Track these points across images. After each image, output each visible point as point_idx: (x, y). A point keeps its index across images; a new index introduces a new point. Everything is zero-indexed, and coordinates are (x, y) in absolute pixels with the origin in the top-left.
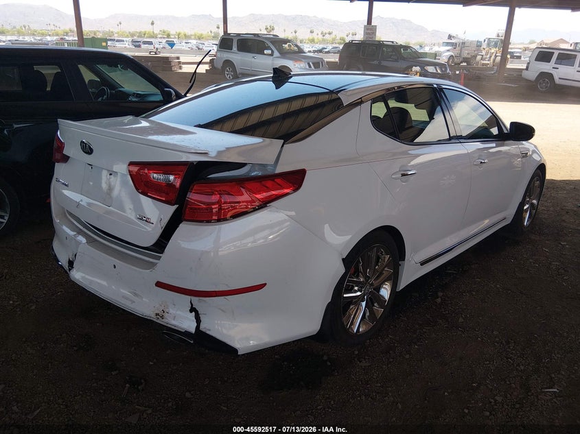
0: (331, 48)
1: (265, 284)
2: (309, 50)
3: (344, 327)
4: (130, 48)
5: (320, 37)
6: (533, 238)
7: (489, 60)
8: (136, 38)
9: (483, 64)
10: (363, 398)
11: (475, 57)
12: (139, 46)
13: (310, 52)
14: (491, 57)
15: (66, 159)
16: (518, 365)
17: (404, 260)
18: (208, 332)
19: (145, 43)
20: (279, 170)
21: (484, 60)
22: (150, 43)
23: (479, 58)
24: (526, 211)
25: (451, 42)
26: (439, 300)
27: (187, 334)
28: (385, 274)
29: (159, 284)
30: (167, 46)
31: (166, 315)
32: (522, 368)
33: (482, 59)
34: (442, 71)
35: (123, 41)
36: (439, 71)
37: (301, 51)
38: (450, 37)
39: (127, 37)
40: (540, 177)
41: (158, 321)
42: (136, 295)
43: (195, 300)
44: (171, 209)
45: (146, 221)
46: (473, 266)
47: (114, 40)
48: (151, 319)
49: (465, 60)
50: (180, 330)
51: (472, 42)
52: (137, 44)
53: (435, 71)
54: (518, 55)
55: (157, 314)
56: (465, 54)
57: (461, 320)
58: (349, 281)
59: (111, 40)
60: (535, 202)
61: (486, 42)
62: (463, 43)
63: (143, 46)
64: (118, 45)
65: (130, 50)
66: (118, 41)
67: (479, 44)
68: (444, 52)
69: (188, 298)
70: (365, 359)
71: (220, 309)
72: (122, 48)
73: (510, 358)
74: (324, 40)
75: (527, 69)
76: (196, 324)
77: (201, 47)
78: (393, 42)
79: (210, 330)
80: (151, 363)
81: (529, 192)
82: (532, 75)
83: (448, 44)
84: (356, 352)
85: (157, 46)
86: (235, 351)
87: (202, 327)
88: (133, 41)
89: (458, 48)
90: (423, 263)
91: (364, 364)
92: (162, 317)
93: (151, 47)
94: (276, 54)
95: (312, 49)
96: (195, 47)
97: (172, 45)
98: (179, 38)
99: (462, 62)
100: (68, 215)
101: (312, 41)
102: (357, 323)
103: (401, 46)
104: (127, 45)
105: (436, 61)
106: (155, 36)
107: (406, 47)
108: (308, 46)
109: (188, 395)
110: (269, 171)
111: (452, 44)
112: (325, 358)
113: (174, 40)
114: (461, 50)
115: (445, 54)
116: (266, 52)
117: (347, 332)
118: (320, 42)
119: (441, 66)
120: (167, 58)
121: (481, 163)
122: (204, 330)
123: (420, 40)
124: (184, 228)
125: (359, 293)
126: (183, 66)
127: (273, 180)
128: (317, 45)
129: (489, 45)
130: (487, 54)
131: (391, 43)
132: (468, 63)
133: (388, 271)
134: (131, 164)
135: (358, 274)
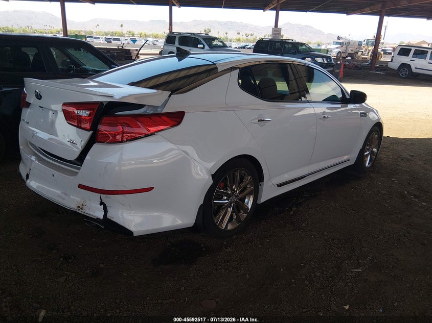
0: (251, 45)
1: (153, 188)
2: (236, 46)
3: (215, 224)
4: (104, 43)
5: (245, 37)
6: (372, 175)
7: (367, 55)
8: (109, 36)
9: (363, 58)
10: (223, 270)
11: (357, 53)
12: (110, 42)
13: (236, 48)
14: (368, 53)
15: (28, 105)
16: (337, 254)
17: (263, 181)
18: (112, 219)
19: (115, 39)
20: (165, 111)
21: (364, 55)
22: (119, 40)
23: (360, 53)
24: (367, 156)
25: (340, 42)
26: (292, 213)
27: (98, 220)
28: (248, 190)
29: (81, 186)
30: (131, 42)
31: (84, 207)
32: (339, 255)
33: (362, 54)
34: (327, 61)
35: (99, 38)
36: (326, 62)
37: (225, 46)
38: (339, 38)
39: (103, 35)
40: (378, 132)
41: (79, 212)
42: (66, 194)
43: (103, 196)
44: (88, 134)
45: (72, 142)
46: (323, 193)
47: (92, 37)
48: (75, 210)
49: (350, 55)
50: (93, 217)
51: (355, 42)
52: (108, 40)
53: (322, 62)
54: (390, 52)
55: (78, 207)
56: (350, 51)
57: (304, 225)
58: (217, 191)
59: (90, 37)
60: (375, 150)
61: (365, 41)
62: (349, 43)
63: (113, 42)
64: (95, 40)
65: (103, 44)
66: (95, 38)
67: (360, 44)
68: (334, 49)
69: (98, 195)
70: (230, 247)
71: (121, 204)
72: (97, 43)
73: (332, 249)
74: (247, 40)
75: (392, 61)
76: (104, 213)
77: (155, 43)
78: (292, 40)
79: (113, 218)
80: (80, 246)
81: (368, 142)
82: (395, 66)
83: (337, 43)
84: (225, 243)
85: (123, 42)
86: (131, 233)
87: (109, 216)
88: (106, 38)
89: (344, 46)
90: (279, 185)
91: (229, 250)
92: (82, 209)
93: (119, 43)
94: (207, 47)
95: (237, 46)
96: (151, 43)
97: (134, 41)
98: (141, 36)
99: (347, 57)
100: (29, 144)
101: (239, 40)
102: (226, 222)
103: (298, 43)
104: (101, 41)
105: (328, 55)
106: (123, 35)
107: (302, 44)
108: (235, 44)
109: (102, 266)
110: (159, 111)
111: (340, 43)
112: (202, 246)
113: (136, 38)
114: (347, 48)
115: (334, 51)
116: (199, 46)
117: (217, 228)
118: (244, 41)
119: (328, 58)
120: (129, 50)
121: (324, 117)
122: (109, 218)
123: (319, 40)
124: (96, 147)
125: (227, 201)
126: (141, 56)
127: (160, 117)
128: (242, 43)
129: (367, 44)
130: (366, 51)
131: (291, 41)
132: (352, 57)
133: (250, 188)
134: (64, 104)
135: (227, 188)
